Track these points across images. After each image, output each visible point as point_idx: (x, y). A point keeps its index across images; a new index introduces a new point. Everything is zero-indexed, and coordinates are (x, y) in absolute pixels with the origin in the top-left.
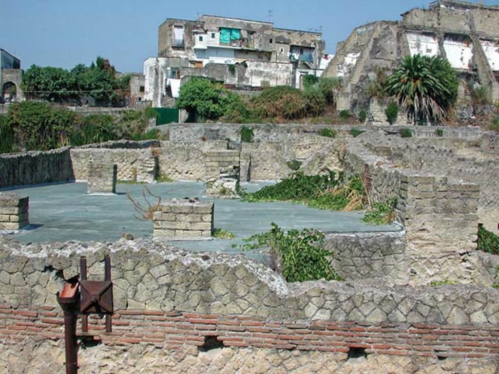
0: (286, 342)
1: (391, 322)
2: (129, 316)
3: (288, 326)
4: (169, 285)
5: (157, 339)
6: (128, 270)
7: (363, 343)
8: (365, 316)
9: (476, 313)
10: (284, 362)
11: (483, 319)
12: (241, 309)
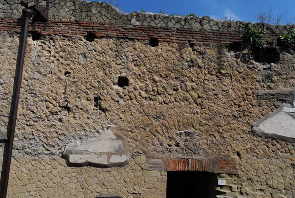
0: (122, 35)
1: (168, 27)
2: (55, 23)
3: (123, 28)
4: (73, 10)
5: (66, 33)
6: (56, 4)
7: (156, 36)
8: (157, 24)
9: (206, 25)
10: (122, 44)
11: (210, 28)
12: (104, 20)
